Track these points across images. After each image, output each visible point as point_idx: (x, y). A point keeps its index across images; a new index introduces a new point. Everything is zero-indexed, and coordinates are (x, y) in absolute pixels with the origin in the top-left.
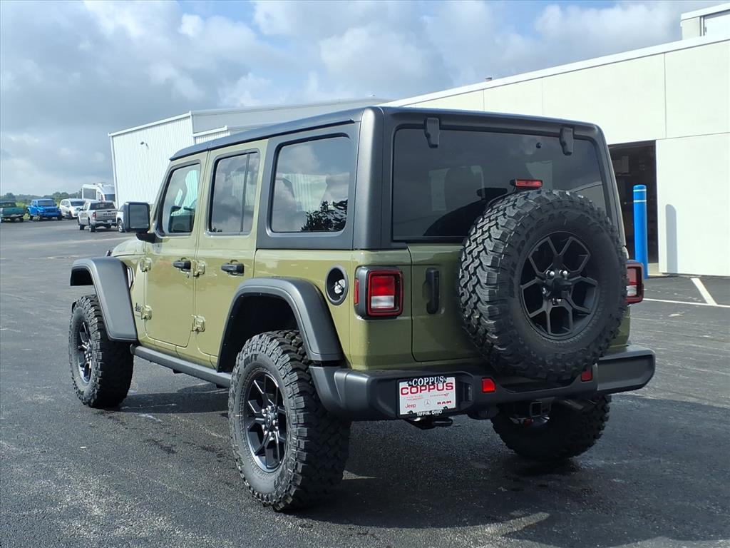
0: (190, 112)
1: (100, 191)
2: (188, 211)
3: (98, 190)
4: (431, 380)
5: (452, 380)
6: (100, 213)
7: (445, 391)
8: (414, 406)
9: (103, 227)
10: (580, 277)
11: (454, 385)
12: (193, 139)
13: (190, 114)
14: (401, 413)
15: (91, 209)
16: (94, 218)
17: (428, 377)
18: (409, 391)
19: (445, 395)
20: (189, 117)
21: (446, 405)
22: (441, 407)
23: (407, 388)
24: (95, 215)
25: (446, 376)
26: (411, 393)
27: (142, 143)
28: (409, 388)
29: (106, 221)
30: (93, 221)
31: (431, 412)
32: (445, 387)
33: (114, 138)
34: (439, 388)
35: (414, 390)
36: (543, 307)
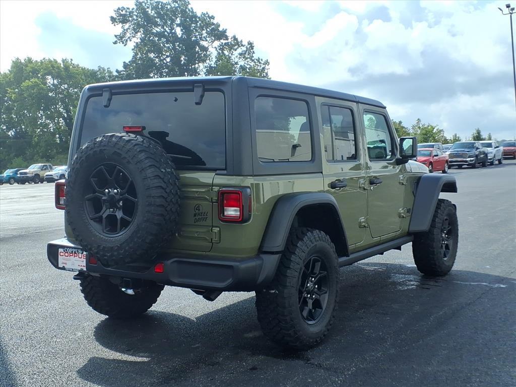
4: (74, 250)
5: (85, 253)
8: (66, 264)
10: (126, 195)
14: (59, 266)
17: (72, 248)
19: (82, 261)
21: (81, 267)
23: (63, 253)
25: (83, 250)
31: (73, 269)
32: (82, 257)
35: (66, 254)
36: (101, 214)
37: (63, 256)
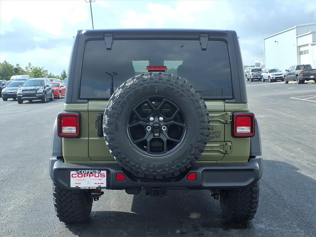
0: (295, 26)
1: (262, 63)
2: (288, 72)
3: (261, 63)
4: (90, 171)
5: (104, 172)
6: (255, 73)
7: (100, 178)
8: (80, 184)
9: (256, 80)
10: (173, 121)
11: (105, 175)
12: (296, 38)
13: (295, 27)
14: (71, 186)
15: (252, 72)
16: (252, 76)
17: (88, 169)
18: (77, 176)
19: (100, 180)
20: (295, 28)
21: (100, 185)
22: (97, 186)
23: (76, 174)
24: (252, 74)
25: (100, 170)
26: (78, 177)
27: (275, 42)
28: (77, 174)
29: (257, 77)
30: (252, 77)
31: (89, 188)
32: (100, 176)
33: (265, 40)
34: (96, 176)
35: (80, 175)
36: (145, 138)
37: (76, 177)
